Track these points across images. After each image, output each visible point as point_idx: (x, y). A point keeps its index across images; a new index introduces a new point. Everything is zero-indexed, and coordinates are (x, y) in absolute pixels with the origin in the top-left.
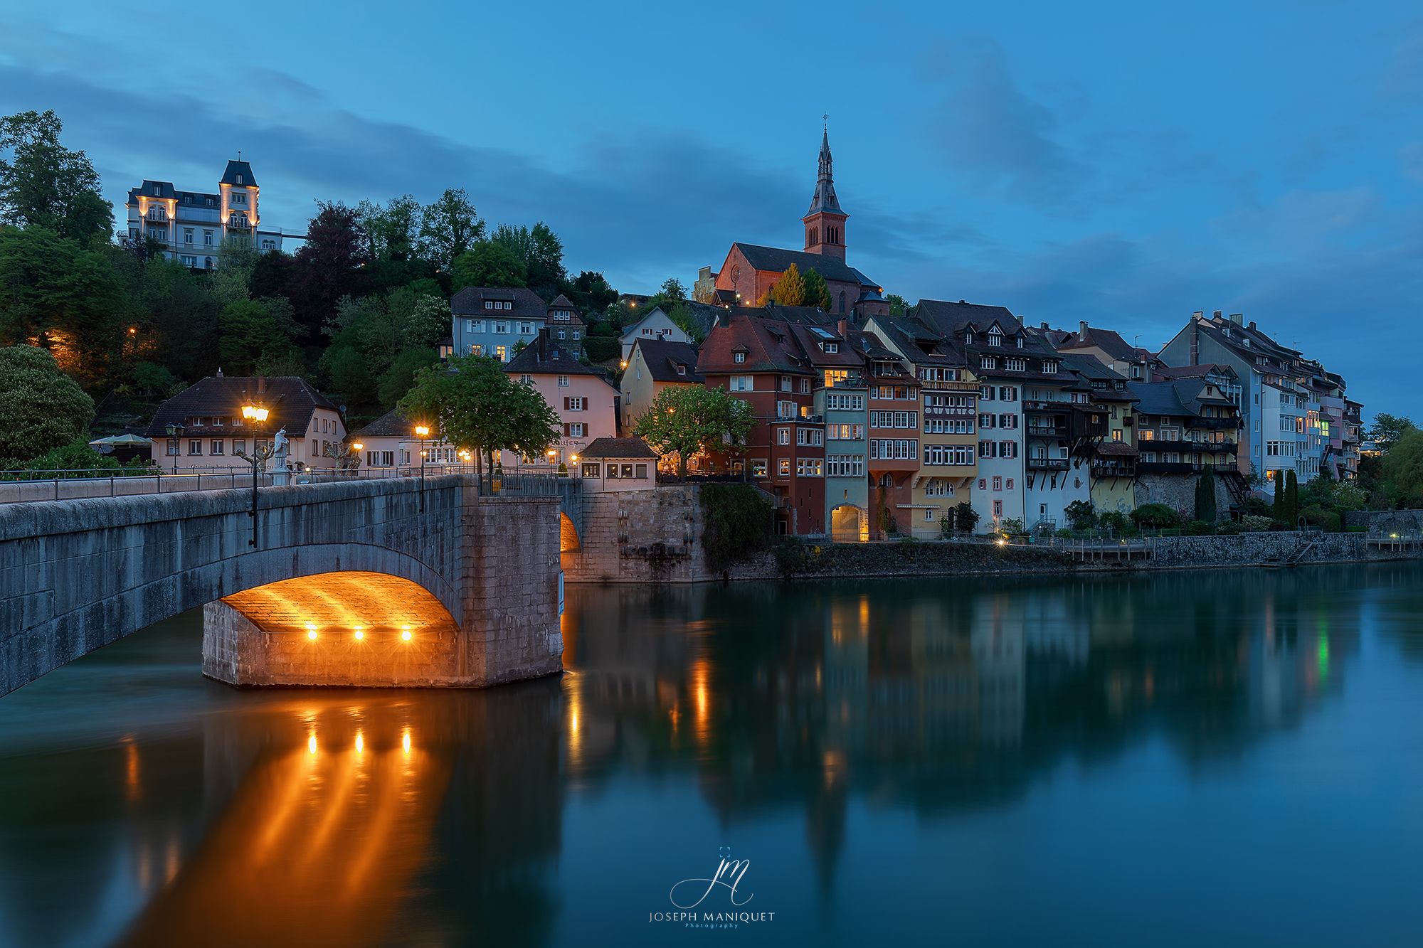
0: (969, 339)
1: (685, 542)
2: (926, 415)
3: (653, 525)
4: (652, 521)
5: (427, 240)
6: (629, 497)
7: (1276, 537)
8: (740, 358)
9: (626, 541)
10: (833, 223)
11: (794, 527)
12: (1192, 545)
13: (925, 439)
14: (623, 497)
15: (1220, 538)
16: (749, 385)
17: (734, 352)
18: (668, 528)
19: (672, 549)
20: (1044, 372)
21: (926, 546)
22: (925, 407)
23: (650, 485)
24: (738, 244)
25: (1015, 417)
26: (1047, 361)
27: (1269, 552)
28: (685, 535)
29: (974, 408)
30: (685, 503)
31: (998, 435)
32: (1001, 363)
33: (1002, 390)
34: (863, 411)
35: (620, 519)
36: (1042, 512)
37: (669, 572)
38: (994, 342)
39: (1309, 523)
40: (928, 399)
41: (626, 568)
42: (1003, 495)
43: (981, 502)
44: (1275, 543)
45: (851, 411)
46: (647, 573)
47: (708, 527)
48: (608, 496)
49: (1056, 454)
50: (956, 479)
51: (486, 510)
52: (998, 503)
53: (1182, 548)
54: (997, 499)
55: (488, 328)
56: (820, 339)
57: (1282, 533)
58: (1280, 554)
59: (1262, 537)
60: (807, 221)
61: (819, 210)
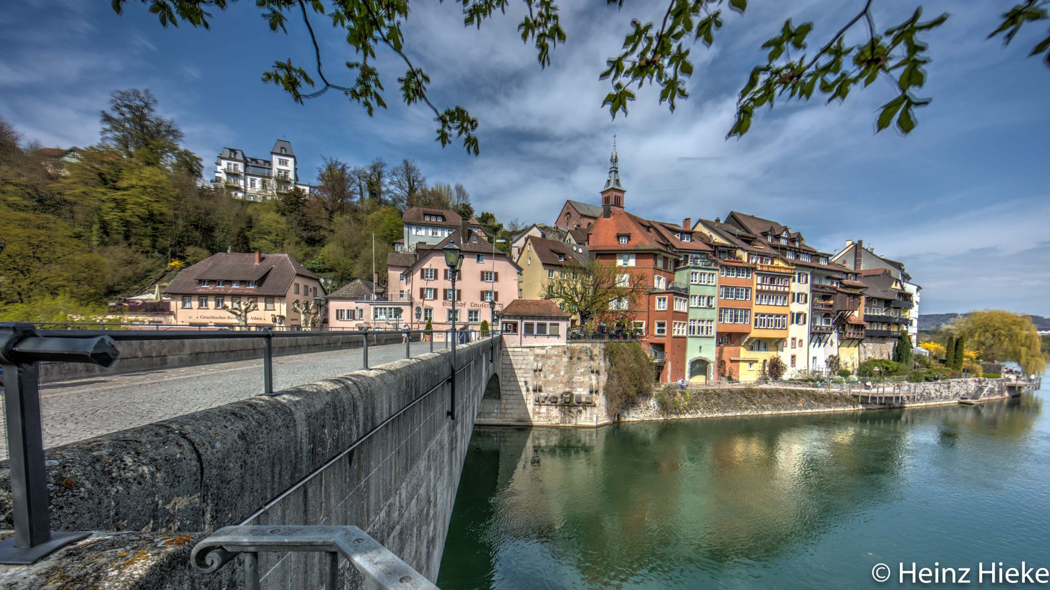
0: (770, 239)
1: (591, 392)
2: (757, 291)
3: (563, 376)
4: (562, 373)
6: (543, 352)
8: (623, 241)
9: (540, 391)
10: (618, 194)
11: (669, 377)
13: (756, 309)
14: (538, 351)
16: (631, 261)
17: (619, 236)
18: (576, 379)
19: (579, 397)
20: (821, 264)
22: (757, 284)
23: (562, 342)
24: (569, 201)
25: (806, 296)
26: (823, 256)
27: (962, 393)
28: (591, 386)
29: (789, 287)
30: (592, 358)
31: (796, 307)
32: (797, 255)
33: (799, 275)
34: (715, 286)
35: (535, 371)
36: (814, 363)
37: (576, 417)
38: (784, 242)
40: (759, 279)
41: (539, 413)
42: (796, 351)
43: (784, 356)
44: (965, 386)
45: (706, 285)
46: (557, 417)
47: (610, 377)
48: (524, 350)
49: (822, 323)
50: (771, 340)
52: (793, 357)
54: (793, 354)
56: (676, 231)
57: (968, 379)
58: (968, 393)
59: (959, 382)
60: (603, 193)
61: (610, 187)
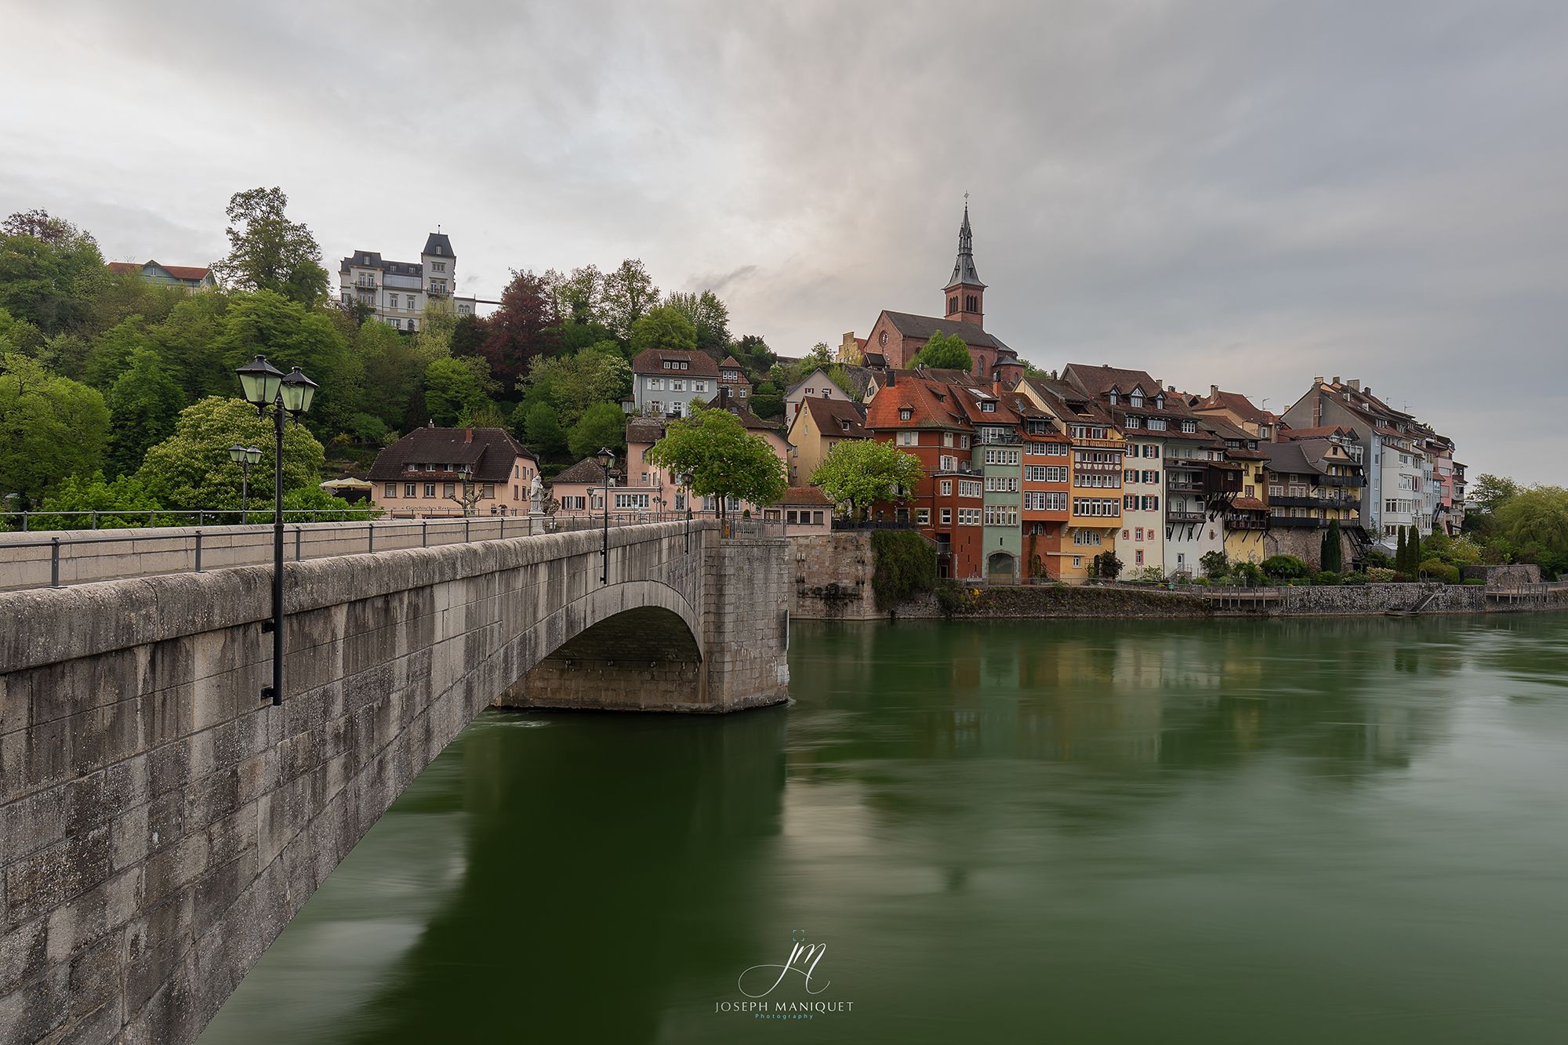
0: (1113, 400)
1: (858, 583)
2: (1076, 470)
3: (828, 567)
4: (827, 564)
5: (607, 305)
6: (807, 542)
7: (1400, 588)
8: (906, 416)
9: (803, 582)
10: (973, 293)
11: (956, 571)
12: (1321, 594)
13: (1075, 492)
14: (801, 541)
15: (1348, 588)
16: (914, 440)
17: (900, 410)
18: (842, 570)
19: (845, 589)
20: (1184, 432)
21: (1076, 591)
22: (1075, 462)
23: (826, 530)
24: (886, 312)
25: (1157, 473)
26: (1186, 421)
27: (1394, 602)
28: (857, 577)
29: (1120, 464)
30: (858, 548)
31: (1141, 489)
32: (1143, 423)
33: (1145, 448)
34: (1018, 466)
35: (798, 561)
36: (1180, 561)
37: (843, 611)
38: (1136, 403)
39: (1430, 575)
40: (1078, 455)
41: (803, 606)
42: (1145, 545)
43: (1124, 550)
44: (1399, 593)
45: (1007, 465)
46: (822, 610)
47: (878, 569)
48: (787, 540)
49: (1193, 508)
50: (1103, 530)
51: (727, 551)
52: (1140, 552)
53: (1313, 597)
54: (1139, 549)
55: (667, 386)
56: (976, 399)
57: (1406, 584)
58: (1404, 603)
59: (1387, 588)
60: (947, 290)
61: (959, 280)
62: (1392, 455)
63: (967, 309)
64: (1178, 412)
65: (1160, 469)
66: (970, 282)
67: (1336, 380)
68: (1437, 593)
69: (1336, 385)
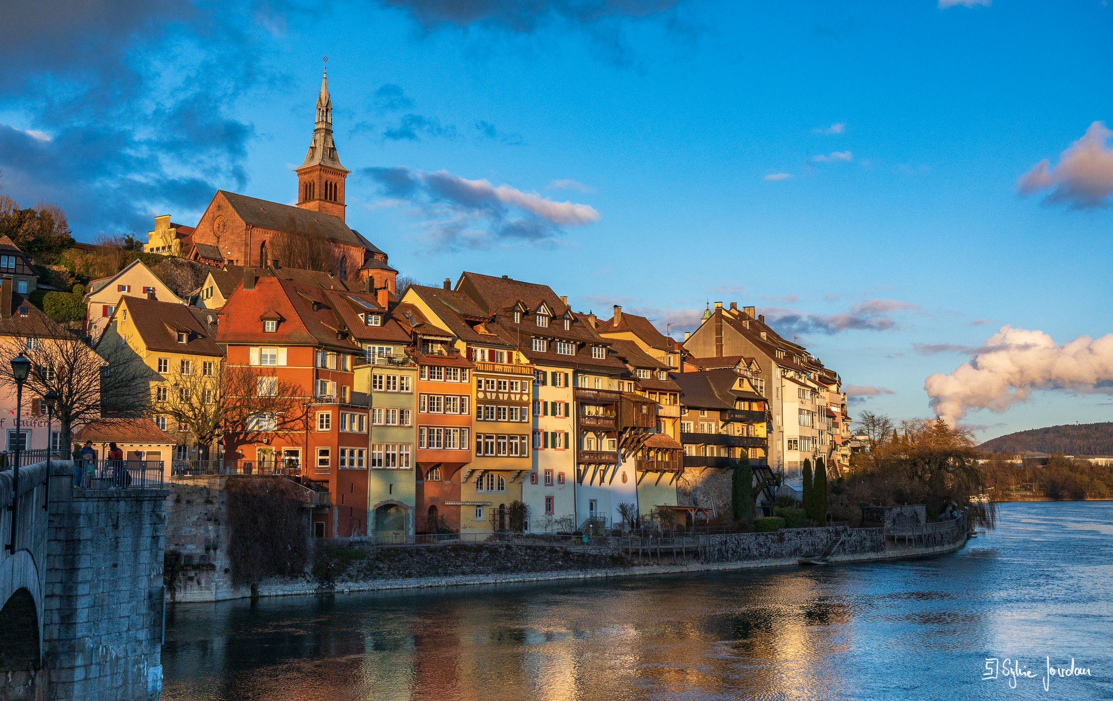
0: (517, 317)
1: (207, 549)
2: (479, 400)
7: (811, 534)
8: (270, 326)
10: (332, 178)
11: (335, 529)
12: (738, 542)
13: (478, 427)
15: (763, 535)
16: (281, 356)
17: (263, 319)
18: (186, 530)
19: (190, 557)
20: (593, 357)
21: (478, 548)
22: (479, 391)
25: (567, 405)
26: (596, 345)
27: (806, 549)
28: (207, 540)
29: (528, 394)
30: (209, 501)
31: (550, 424)
32: (551, 346)
33: (554, 375)
34: (412, 394)
36: (591, 509)
37: (185, 588)
38: (542, 322)
39: (835, 519)
42: (554, 491)
43: (532, 498)
44: (810, 539)
45: (398, 393)
47: (236, 529)
49: (606, 445)
50: (508, 473)
51: (83, 507)
52: (549, 500)
54: (549, 495)
56: (361, 310)
57: (815, 529)
58: (815, 550)
59: (798, 533)
60: (300, 172)
61: (316, 162)
62: (791, 389)
63: (326, 198)
64: (585, 336)
65: (570, 400)
66: (329, 164)
67: (733, 306)
68: (843, 537)
69: (733, 311)
